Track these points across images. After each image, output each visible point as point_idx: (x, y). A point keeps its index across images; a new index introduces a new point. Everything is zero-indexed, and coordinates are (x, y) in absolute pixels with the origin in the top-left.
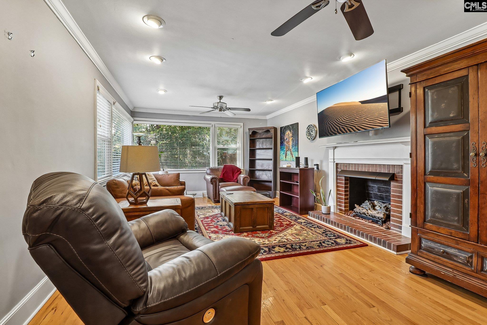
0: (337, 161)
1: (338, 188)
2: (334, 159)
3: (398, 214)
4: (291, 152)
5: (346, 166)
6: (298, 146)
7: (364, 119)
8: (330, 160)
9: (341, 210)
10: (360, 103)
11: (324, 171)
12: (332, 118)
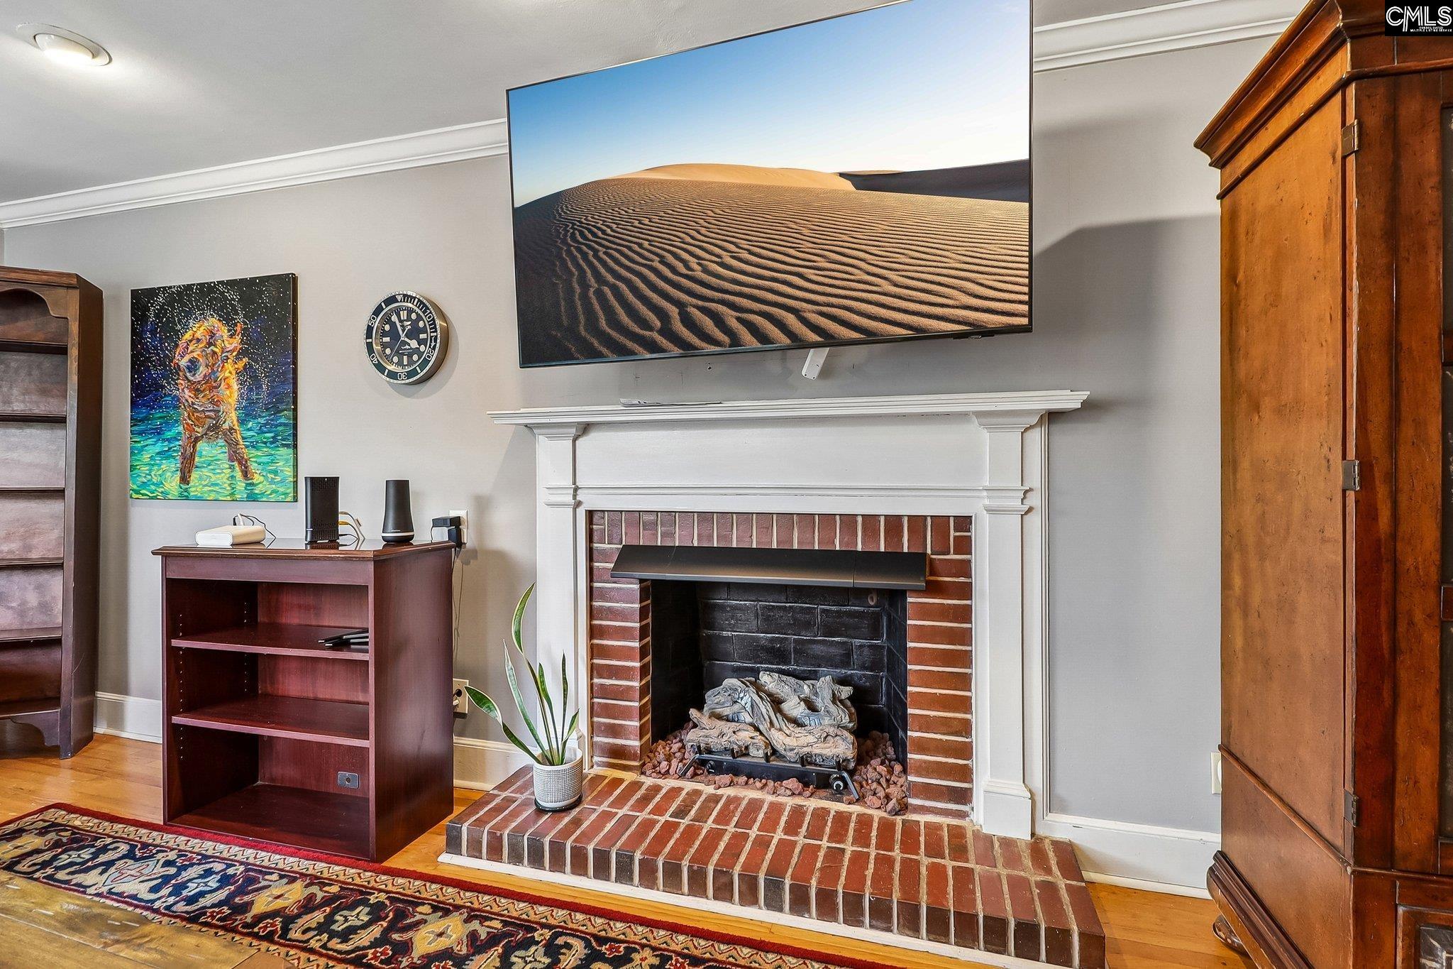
0: (591, 501)
1: (596, 641)
2: (576, 490)
3: (944, 734)
4: (232, 445)
5: (652, 526)
6: (295, 410)
7: (869, 274)
8: (542, 496)
9: (617, 753)
10: (848, 185)
11: (501, 557)
12: (630, 249)
